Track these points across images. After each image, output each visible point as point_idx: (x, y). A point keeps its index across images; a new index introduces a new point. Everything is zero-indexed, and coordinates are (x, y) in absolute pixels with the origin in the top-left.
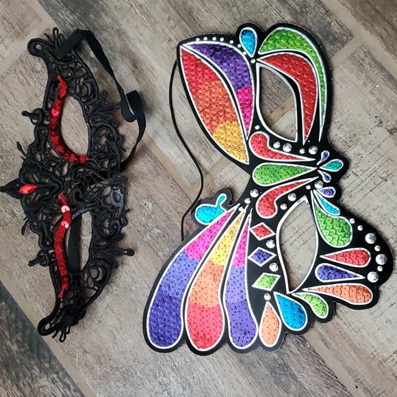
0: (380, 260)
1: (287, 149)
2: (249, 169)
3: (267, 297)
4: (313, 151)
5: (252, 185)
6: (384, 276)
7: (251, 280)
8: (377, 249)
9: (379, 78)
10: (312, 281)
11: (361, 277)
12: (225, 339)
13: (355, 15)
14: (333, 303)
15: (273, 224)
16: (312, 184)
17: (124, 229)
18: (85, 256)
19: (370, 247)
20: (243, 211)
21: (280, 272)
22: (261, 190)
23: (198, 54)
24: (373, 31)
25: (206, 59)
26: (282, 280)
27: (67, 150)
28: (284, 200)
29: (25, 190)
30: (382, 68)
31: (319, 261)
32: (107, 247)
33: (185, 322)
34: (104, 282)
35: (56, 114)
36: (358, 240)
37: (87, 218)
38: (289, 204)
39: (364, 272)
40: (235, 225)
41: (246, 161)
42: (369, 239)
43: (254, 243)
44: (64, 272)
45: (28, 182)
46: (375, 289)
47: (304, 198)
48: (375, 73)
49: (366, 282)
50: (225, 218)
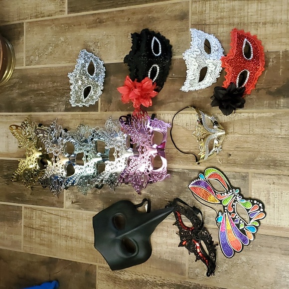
0: (261, 205)
1: (225, 194)
2: (221, 203)
3: (245, 229)
4: (231, 191)
5: (224, 207)
6: (264, 207)
7: (239, 228)
8: (258, 203)
9: (261, 176)
10: (251, 219)
11: (259, 211)
12: (243, 245)
13: (245, 169)
14: (258, 221)
15: (234, 212)
16: (236, 198)
17: (212, 240)
18: (207, 252)
19: (256, 204)
20: (226, 213)
21: (243, 222)
22: (227, 206)
23: (193, 186)
24: (251, 169)
25: (195, 186)
26: (245, 223)
27: (188, 228)
28: (233, 205)
29: (184, 243)
30: (260, 174)
31: (249, 214)
32: (211, 246)
33: (232, 247)
34: (215, 256)
35: (180, 221)
36: (253, 204)
37: (202, 242)
38: (234, 205)
39: (259, 210)
40: (227, 218)
41: (219, 202)
42: (255, 202)
43: (233, 219)
44: (205, 259)
45: (184, 241)
46: (264, 212)
47: (236, 202)
48: (259, 176)
49: (261, 212)
50: (224, 218)
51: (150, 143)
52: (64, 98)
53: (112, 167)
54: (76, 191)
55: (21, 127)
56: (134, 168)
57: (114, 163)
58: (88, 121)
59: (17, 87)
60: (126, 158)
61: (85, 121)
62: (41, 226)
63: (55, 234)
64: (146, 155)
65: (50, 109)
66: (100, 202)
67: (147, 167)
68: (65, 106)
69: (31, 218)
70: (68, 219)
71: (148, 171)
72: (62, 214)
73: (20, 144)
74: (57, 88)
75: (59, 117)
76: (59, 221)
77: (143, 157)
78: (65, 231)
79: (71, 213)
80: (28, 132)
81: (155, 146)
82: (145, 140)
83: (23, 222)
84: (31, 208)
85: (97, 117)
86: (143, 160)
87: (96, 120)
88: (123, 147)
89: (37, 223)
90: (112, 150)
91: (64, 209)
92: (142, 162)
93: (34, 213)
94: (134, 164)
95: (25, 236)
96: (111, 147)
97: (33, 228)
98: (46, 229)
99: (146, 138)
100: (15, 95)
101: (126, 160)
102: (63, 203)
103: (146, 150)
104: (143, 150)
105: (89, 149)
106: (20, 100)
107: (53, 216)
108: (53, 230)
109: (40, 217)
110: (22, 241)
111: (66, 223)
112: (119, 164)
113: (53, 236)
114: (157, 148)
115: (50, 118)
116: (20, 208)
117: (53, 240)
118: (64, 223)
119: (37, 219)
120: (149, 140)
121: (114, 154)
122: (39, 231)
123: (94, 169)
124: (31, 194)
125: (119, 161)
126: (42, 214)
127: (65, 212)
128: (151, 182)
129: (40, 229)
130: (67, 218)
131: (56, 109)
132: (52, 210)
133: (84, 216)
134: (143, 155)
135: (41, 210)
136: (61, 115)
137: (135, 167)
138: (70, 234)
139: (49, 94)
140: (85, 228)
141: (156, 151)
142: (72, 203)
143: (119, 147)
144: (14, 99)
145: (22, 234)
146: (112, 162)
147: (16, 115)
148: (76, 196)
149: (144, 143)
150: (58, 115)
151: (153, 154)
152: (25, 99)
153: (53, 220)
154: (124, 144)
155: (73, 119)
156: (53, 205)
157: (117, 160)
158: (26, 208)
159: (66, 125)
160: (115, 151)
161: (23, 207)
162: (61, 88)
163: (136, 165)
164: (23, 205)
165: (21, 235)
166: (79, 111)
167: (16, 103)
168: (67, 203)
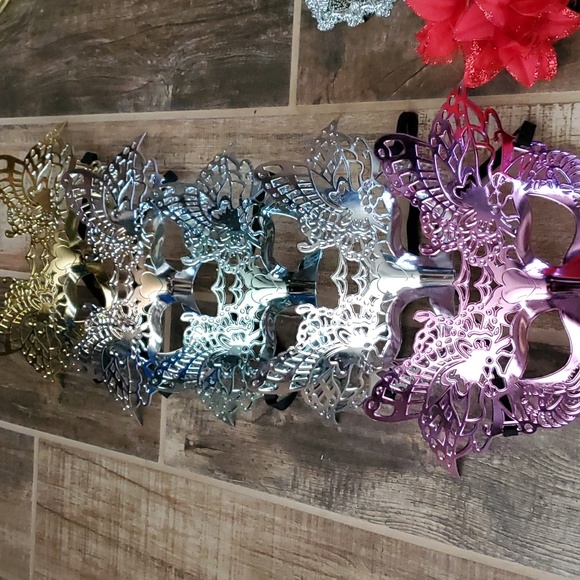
51: (511, 254)
52: (172, 59)
53: (324, 330)
54: (198, 404)
55: (23, 163)
56: (432, 363)
57: (336, 315)
58: (249, 143)
59: (30, 29)
60: (387, 296)
61: (242, 142)
62: (86, 512)
63: (129, 549)
64: (489, 307)
65: (126, 102)
66: (284, 456)
67: (495, 365)
68: (175, 88)
69: (57, 480)
70: (173, 503)
71: (499, 382)
72: (151, 482)
73: (12, 224)
74: (151, 21)
75: (154, 131)
76: (144, 507)
77: (478, 319)
78: (162, 545)
79: (181, 484)
80: (45, 179)
81: (536, 268)
82: (489, 237)
83: (35, 489)
84: (58, 446)
85: (285, 127)
86: (475, 329)
87: (280, 137)
88: (374, 247)
89: (75, 499)
90: (330, 259)
91: (159, 465)
92: (472, 340)
93: (68, 465)
94: (433, 347)
95: (40, 539)
96: (322, 245)
97: (62, 516)
98: (101, 526)
99: (493, 229)
100: (23, 57)
101: (384, 307)
102: (157, 442)
103: (494, 286)
104: (478, 285)
105: (238, 248)
106: (35, 73)
107: (124, 486)
108: (123, 535)
109: (84, 483)
110: (32, 554)
111: (163, 516)
112: (355, 321)
113: (121, 555)
114: (548, 277)
115: (124, 133)
116: (26, 442)
117: (121, 569)
118: (157, 516)
119: (76, 488)
120: (507, 240)
121: (335, 278)
122: (81, 531)
123: (257, 334)
124: (60, 400)
125: (357, 309)
126: (90, 470)
127: (164, 476)
128: (511, 431)
129: (84, 524)
130: (168, 498)
131: (143, 99)
132: (123, 463)
133: (226, 502)
134: (476, 308)
135: (89, 459)
136: (160, 122)
137: (439, 359)
138: (174, 559)
139: (125, 45)
140: (226, 547)
141: (541, 293)
142: (187, 447)
143: (357, 247)
144: (19, 71)
145: (33, 531)
146: (327, 311)
147: (25, 127)
148: (202, 424)
149: (481, 253)
150: (151, 122)
151: (524, 306)
152: (52, 68)
153: (125, 501)
154: (380, 235)
155: (198, 136)
156: (124, 445)
157: (346, 301)
158: (44, 444)
159: (173, 160)
160: (342, 262)
161: (36, 441)
162: (162, 21)
163: (443, 352)
164: (37, 434)
165: (27, 532)
166: (219, 106)
167: (25, 84)
168: (171, 446)
